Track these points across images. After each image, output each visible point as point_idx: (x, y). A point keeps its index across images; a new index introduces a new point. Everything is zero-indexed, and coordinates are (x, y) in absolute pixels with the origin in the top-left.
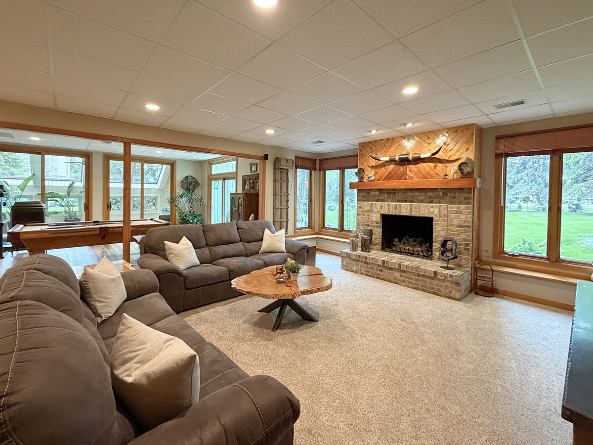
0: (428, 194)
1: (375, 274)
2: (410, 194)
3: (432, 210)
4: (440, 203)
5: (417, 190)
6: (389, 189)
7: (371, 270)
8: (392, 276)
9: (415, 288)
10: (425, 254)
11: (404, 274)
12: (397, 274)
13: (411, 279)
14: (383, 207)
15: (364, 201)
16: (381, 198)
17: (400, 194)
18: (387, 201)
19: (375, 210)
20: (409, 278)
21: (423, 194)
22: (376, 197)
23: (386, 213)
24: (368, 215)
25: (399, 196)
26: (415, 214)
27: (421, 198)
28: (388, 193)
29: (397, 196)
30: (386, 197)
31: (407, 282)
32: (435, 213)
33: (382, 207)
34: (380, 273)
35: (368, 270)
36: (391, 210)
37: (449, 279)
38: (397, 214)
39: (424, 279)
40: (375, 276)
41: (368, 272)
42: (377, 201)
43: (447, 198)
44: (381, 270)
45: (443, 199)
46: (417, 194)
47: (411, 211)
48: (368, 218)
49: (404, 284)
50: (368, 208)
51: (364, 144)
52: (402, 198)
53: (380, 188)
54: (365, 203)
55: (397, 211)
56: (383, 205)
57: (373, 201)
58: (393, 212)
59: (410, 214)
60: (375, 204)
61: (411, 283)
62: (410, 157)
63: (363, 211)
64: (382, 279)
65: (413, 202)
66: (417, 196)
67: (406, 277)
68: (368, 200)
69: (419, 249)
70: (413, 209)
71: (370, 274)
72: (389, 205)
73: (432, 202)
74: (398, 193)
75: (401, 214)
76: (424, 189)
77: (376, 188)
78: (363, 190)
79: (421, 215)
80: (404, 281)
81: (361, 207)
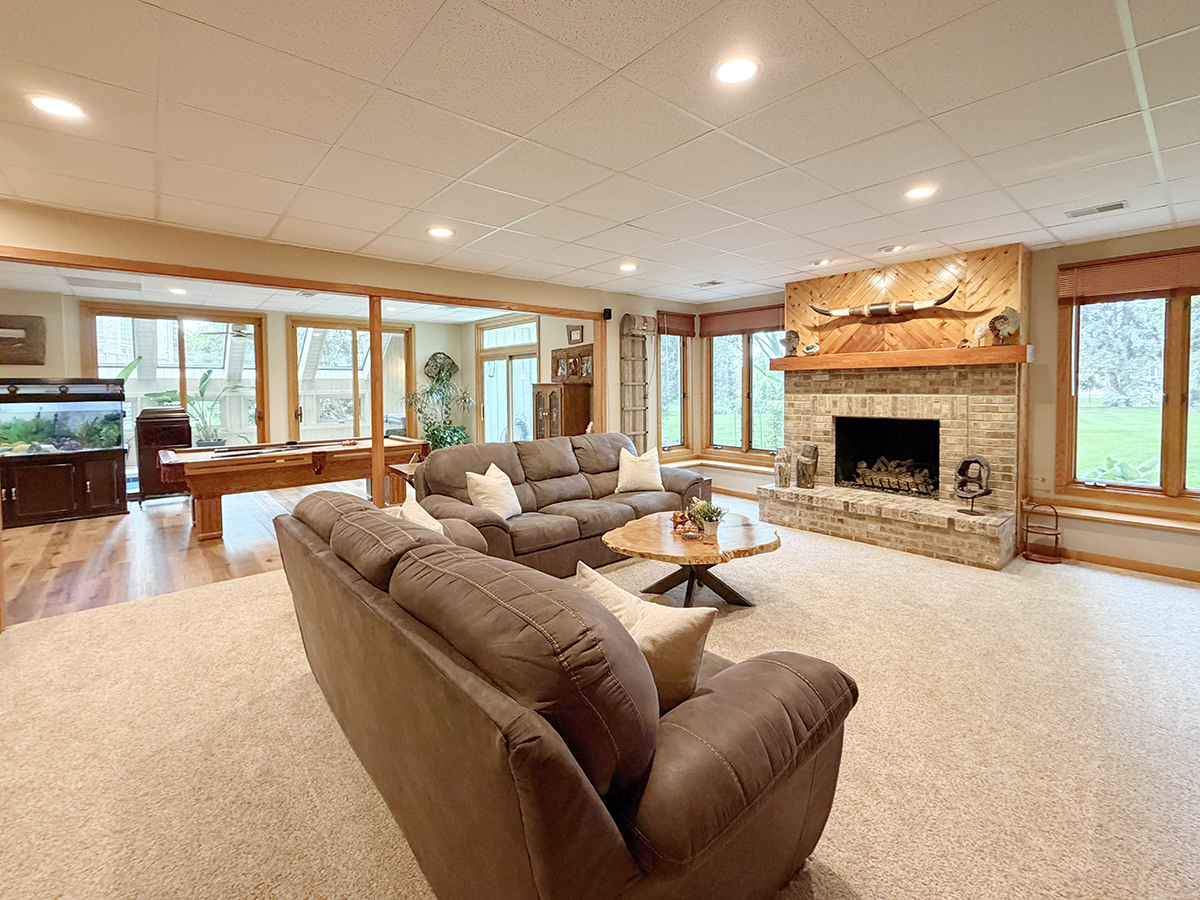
0: (928, 377)
1: (830, 527)
2: (892, 377)
3: (937, 406)
4: (952, 392)
5: (907, 369)
6: (850, 370)
7: (820, 521)
8: (864, 531)
9: (909, 551)
10: (922, 489)
11: (887, 526)
12: (874, 526)
13: (903, 533)
14: (838, 404)
15: (798, 392)
16: (833, 386)
17: (872, 378)
18: (845, 392)
19: (823, 409)
20: (898, 533)
21: (919, 377)
22: (823, 385)
23: (845, 415)
24: (808, 419)
25: (872, 381)
26: (902, 414)
27: (917, 384)
28: (848, 377)
29: (866, 383)
30: (844, 384)
31: (893, 540)
32: (944, 411)
33: (835, 403)
34: (840, 524)
35: (815, 520)
36: (854, 409)
37: (978, 531)
38: (867, 416)
39: (928, 533)
40: (830, 532)
41: (816, 524)
42: (826, 391)
43: (968, 383)
44: (841, 521)
45: (959, 385)
46: (906, 377)
47: (895, 409)
48: (808, 424)
49: (888, 544)
50: (808, 406)
51: (796, 286)
52: (877, 386)
53: (832, 367)
54: (800, 396)
55: (866, 410)
56: (837, 399)
57: (817, 392)
58: (857, 412)
59: (893, 414)
60: (822, 398)
61: (901, 541)
62: (893, 309)
63: (797, 412)
64: (842, 537)
65: (898, 392)
66: (904, 380)
67: (892, 531)
68: (806, 392)
69: (910, 480)
70: (899, 406)
71: (818, 528)
72: (849, 399)
73: (936, 392)
74: (869, 376)
75: (875, 416)
76: (920, 368)
77: (825, 367)
78: (796, 372)
79: (915, 417)
80: (888, 539)
81: (792, 405)
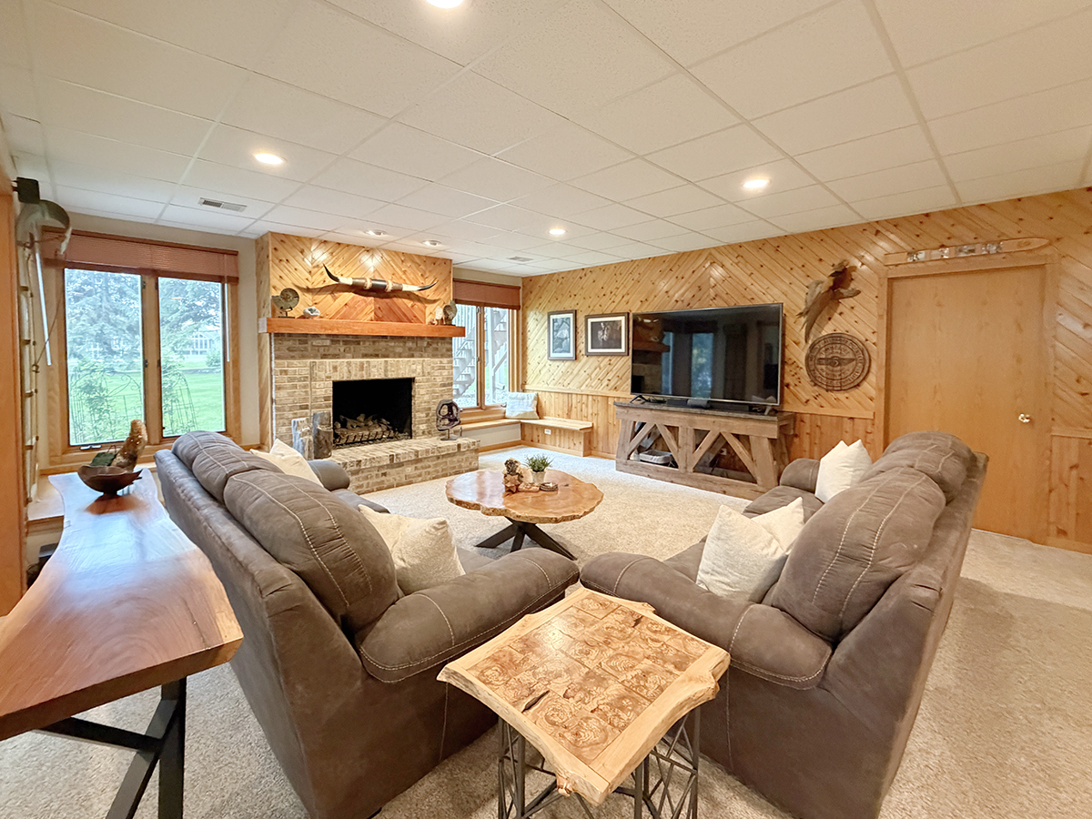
0: (407, 345)
1: (374, 484)
2: (383, 344)
3: (414, 367)
4: (422, 357)
5: (393, 338)
6: (347, 336)
7: (365, 482)
8: (403, 476)
9: (434, 478)
10: (392, 434)
11: (419, 465)
12: (410, 469)
13: (429, 467)
14: (339, 368)
15: (293, 357)
16: (332, 351)
17: (367, 344)
18: (344, 357)
19: (323, 375)
20: (426, 468)
21: (402, 344)
22: (322, 350)
23: (345, 379)
24: (305, 387)
25: (366, 347)
26: (392, 375)
27: (399, 350)
28: (346, 343)
29: (363, 348)
30: (342, 350)
31: (423, 474)
32: (418, 370)
33: (335, 368)
34: (384, 478)
35: (361, 483)
36: (353, 373)
38: (365, 378)
39: (444, 460)
40: (375, 488)
41: (361, 486)
42: (324, 356)
43: (430, 349)
44: (384, 474)
45: (426, 351)
46: (393, 344)
47: (386, 371)
48: (306, 392)
49: (420, 479)
50: (305, 372)
51: (284, 238)
52: (371, 352)
53: (335, 332)
54: (295, 362)
55: (364, 372)
56: (338, 364)
57: (315, 357)
58: (356, 376)
59: (385, 375)
60: (322, 363)
61: (429, 473)
63: (291, 380)
64: (386, 489)
65: (388, 357)
66: (391, 347)
67: (423, 468)
68: (303, 357)
69: (379, 430)
70: (389, 368)
71: (364, 489)
72: (349, 363)
73: (412, 356)
74: (364, 342)
75: (372, 378)
76: (402, 337)
77: (330, 332)
78: (290, 335)
79: (400, 376)
80: (420, 475)
81: (286, 372)
